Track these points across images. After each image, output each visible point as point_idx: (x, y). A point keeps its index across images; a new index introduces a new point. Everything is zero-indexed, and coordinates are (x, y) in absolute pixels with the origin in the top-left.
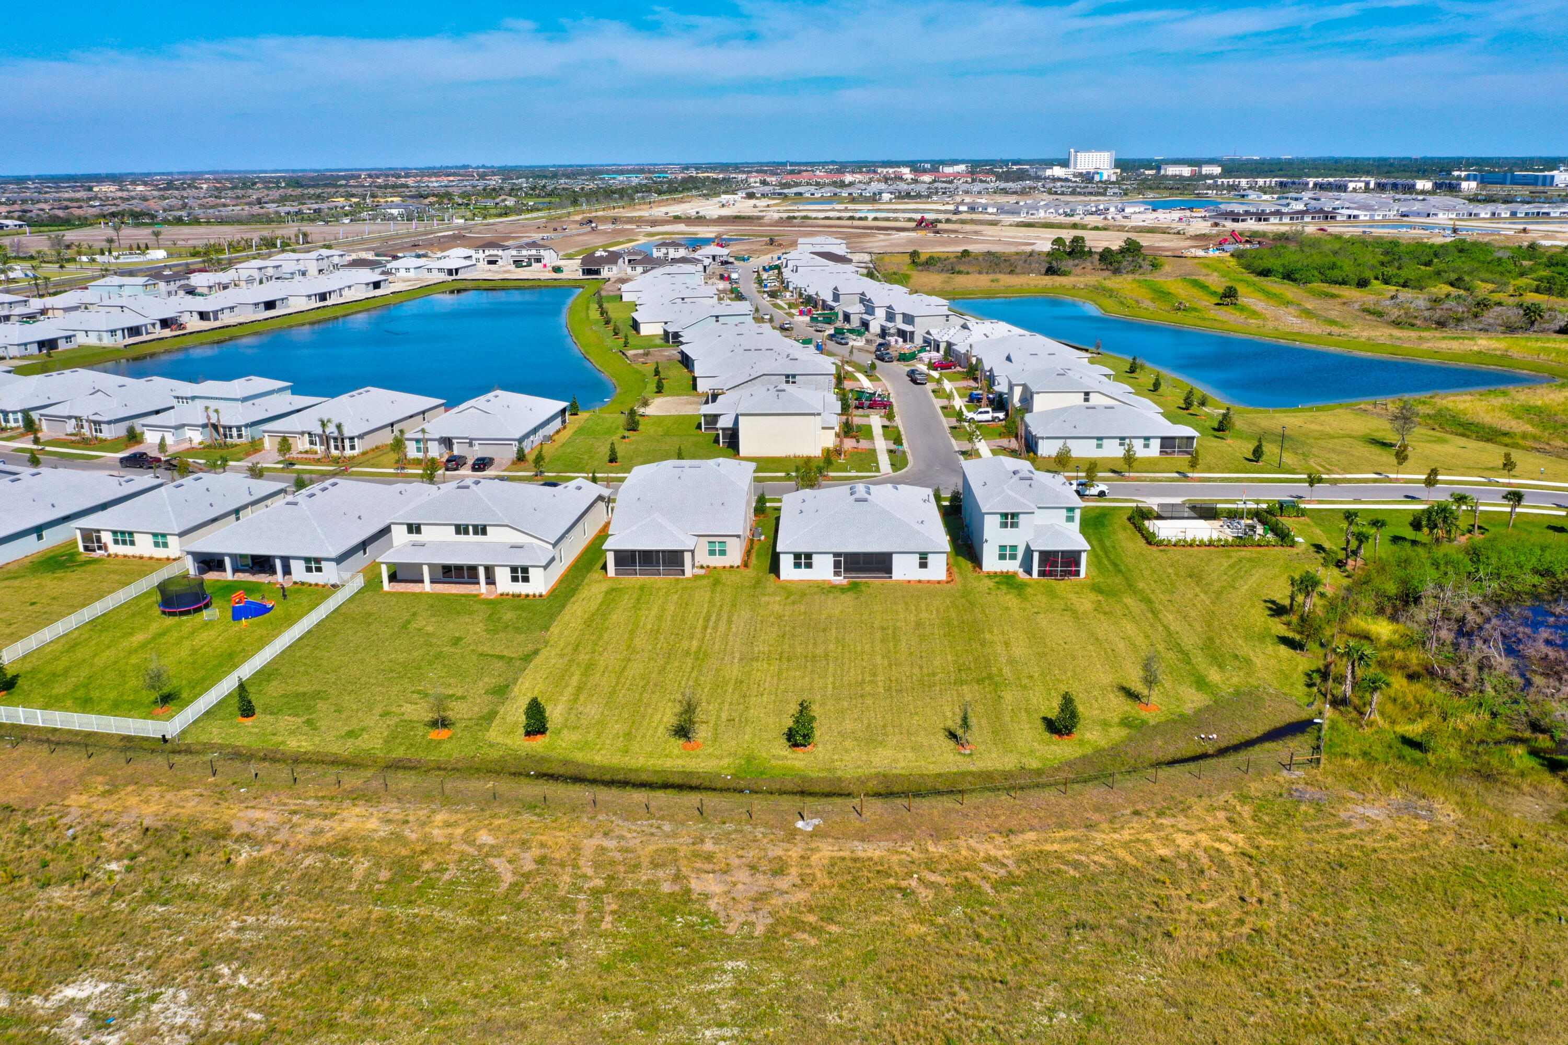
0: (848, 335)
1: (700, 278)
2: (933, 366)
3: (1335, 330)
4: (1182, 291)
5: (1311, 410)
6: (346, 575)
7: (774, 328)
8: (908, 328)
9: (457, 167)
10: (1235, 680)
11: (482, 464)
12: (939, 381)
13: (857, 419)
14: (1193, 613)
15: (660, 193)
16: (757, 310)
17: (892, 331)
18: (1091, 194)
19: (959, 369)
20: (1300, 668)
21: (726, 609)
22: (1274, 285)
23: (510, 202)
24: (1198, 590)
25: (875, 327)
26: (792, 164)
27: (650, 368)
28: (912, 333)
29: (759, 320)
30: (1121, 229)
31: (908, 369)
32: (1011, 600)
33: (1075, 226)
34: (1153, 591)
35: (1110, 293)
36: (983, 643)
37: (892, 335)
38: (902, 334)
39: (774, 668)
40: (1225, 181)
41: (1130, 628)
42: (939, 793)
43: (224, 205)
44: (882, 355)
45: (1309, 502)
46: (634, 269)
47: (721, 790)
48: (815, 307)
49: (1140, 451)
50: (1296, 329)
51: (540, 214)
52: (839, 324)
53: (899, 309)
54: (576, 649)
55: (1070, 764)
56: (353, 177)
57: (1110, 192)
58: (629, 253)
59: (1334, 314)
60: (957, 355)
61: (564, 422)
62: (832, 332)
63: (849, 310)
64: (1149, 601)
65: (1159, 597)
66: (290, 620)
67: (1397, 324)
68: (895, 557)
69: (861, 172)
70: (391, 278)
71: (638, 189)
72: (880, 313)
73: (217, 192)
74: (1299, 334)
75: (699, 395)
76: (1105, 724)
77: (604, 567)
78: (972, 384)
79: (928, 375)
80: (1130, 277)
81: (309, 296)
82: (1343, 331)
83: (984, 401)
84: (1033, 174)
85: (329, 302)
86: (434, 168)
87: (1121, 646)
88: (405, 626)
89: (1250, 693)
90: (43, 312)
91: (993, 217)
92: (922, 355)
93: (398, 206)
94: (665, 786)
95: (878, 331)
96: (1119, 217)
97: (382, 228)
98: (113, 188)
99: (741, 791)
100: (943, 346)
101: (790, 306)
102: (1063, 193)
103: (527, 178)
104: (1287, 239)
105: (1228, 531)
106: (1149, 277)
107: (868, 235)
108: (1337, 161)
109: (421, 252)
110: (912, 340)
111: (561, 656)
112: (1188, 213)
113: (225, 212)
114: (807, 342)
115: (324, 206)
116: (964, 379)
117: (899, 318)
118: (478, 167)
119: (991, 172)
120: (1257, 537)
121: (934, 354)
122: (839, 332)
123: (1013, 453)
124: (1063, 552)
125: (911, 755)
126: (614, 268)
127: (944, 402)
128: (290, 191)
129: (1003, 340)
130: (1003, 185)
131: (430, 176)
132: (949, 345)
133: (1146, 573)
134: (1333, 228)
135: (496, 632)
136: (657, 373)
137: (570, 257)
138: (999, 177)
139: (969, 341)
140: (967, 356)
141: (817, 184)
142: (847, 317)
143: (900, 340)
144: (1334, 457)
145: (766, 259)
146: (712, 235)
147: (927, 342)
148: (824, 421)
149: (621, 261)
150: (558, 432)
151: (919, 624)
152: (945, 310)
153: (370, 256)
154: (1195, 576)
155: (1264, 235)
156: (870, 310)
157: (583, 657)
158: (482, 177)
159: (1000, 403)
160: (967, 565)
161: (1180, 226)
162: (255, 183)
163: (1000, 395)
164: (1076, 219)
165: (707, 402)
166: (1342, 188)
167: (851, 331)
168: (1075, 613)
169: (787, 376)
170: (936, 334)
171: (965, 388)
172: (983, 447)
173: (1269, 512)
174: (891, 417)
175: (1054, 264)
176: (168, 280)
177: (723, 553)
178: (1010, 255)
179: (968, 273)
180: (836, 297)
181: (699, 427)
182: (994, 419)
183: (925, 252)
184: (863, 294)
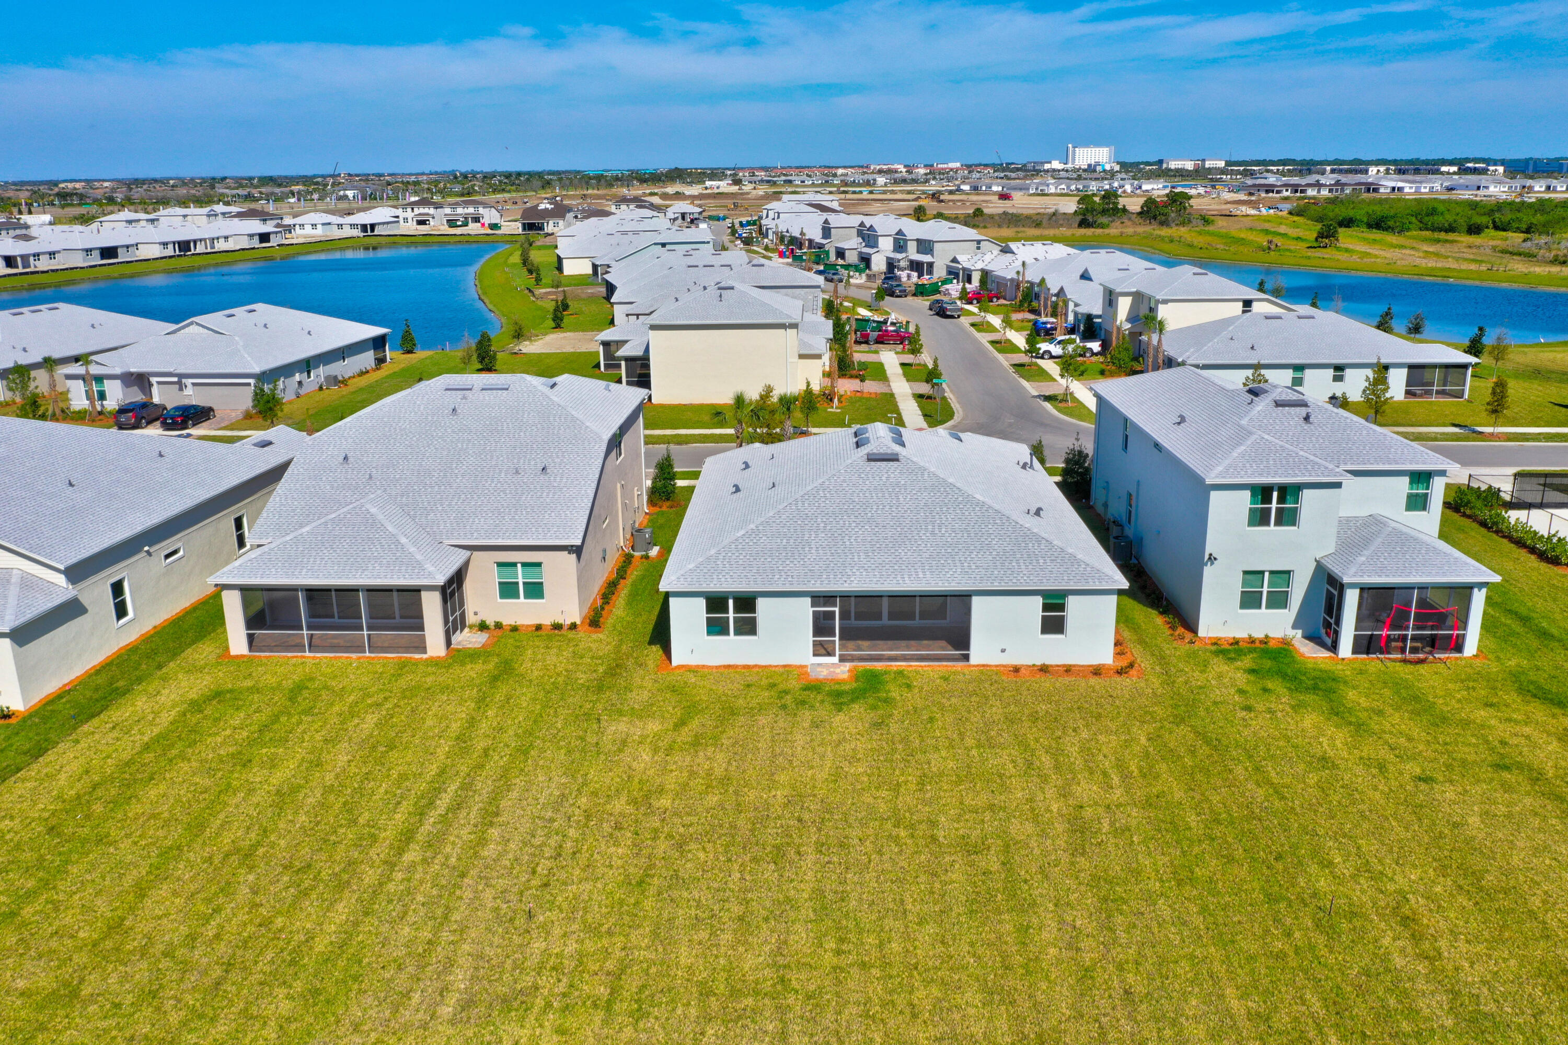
0: (842, 271)
2: (966, 299)
8: (926, 258)
12: (979, 315)
13: (860, 355)
17: (903, 263)
19: (1007, 299)
25: (879, 264)
28: (931, 265)
31: (928, 302)
37: (902, 269)
38: (916, 266)
44: (891, 288)
48: (800, 247)
52: (831, 261)
53: (911, 237)
60: (1000, 283)
63: (844, 246)
68: (978, 604)
72: (886, 245)
79: (962, 309)
83: (1059, 332)
92: (947, 286)
95: (883, 267)
100: (976, 278)
110: (930, 272)
116: (1016, 311)
117: (912, 247)
121: (965, 286)
127: (993, 337)
132: (985, 274)
140: (1016, 285)
141: (808, 175)
142: (840, 253)
143: (915, 274)
147: (951, 271)
148: (802, 343)
156: (872, 241)
159: (1088, 330)
160: (1153, 621)
163: (1089, 317)
167: (847, 267)
170: (965, 261)
171: (1022, 321)
172: (1080, 390)
174: (914, 352)
175: (1089, 216)
177: (535, 590)
178: (1031, 215)
179: (985, 227)
180: (827, 233)
181: (598, 364)
182: (1083, 353)
183: (931, 212)
184: (862, 225)
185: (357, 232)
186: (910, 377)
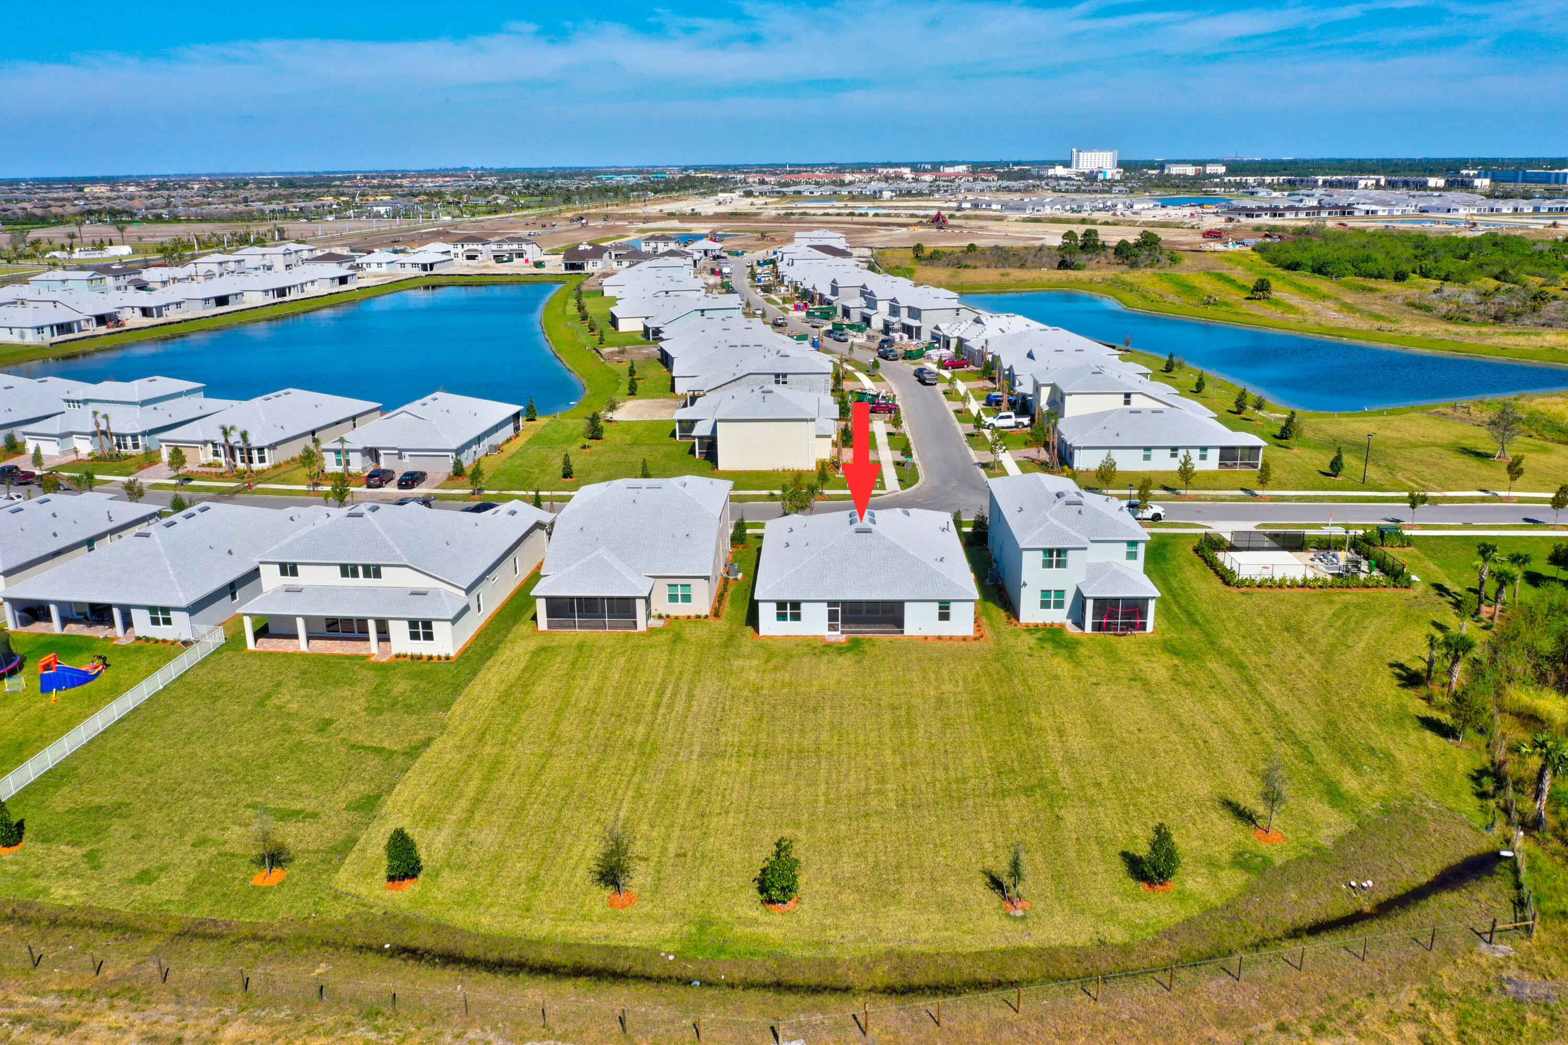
0: (847, 330)
1: (688, 271)
2: (943, 365)
3: (1383, 325)
4: (1206, 284)
5: (1380, 414)
6: (204, 629)
7: (765, 323)
8: (914, 323)
10: (1379, 789)
11: (410, 480)
12: (951, 382)
14: (1301, 684)
15: (656, 192)
16: (748, 305)
17: (897, 326)
18: (1096, 191)
19: (972, 367)
20: (1461, 767)
21: (687, 675)
22: (1307, 280)
23: (502, 201)
24: (1300, 649)
25: (877, 323)
26: (792, 166)
27: (624, 366)
28: (919, 328)
29: (749, 314)
30: (1134, 223)
31: (914, 368)
32: (1059, 665)
33: (1084, 221)
34: (1243, 651)
37: (896, 331)
38: (907, 329)
40: (1232, 179)
41: (1222, 707)
43: (210, 204)
44: (886, 352)
45: (1413, 527)
46: (619, 263)
47: (657, 981)
48: (812, 302)
49: (1197, 463)
51: (530, 211)
52: (837, 319)
53: (903, 302)
54: (482, 737)
55: (1170, 935)
56: (348, 179)
57: (1116, 190)
58: (618, 248)
60: (971, 352)
61: (516, 429)
62: (830, 327)
63: (849, 304)
64: (1241, 666)
65: (1253, 659)
67: (1449, 320)
68: (907, 606)
69: (861, 173)
70: (360, 272)
71: (634, 188)
72: (883, 307)
73: (208, 192)
74: (1345, 330)
75: (675, 397)
77: (534, 619)
78: (990, 385)
79: (938, 374)
80: (1149, 271)
81: (267, 292)
83: (1005, 404)
84: (1035, 174)
85: (286, 298)
89: (1404, 810)
91: (998, 214)
92: (930, 352)
93: (386, 205)
94: (578, 972)
95: (881, 329)
96: (1128, 213)
97: (364, 225)
98: (105, 189)
99: (689, 982)
100: (953, 343)
101: (785, 301)
102: (1067, 191)
103: (524, 179)
104: (1308, 233)
105: (1323, 567)
106: (1168, 271)
107: (868, 230)
109: (399, 248)
110: (918, 336)
111: (460, 748)
112: (1198, 209)
114: (802, 337)
115: (311, 204)
116: (979, 378)
117: (904, 312)
119: (992, 172)
120: (1362, 576)
121: (944, 351)
122: (838, 327)
124: (1125, 599)
126: (599, 263)
127: (958, 405)
128: (281, 191)
129: (1020, 336)
130: (1005, 184)
132: (961, 341)
133: (1229, 625)
134: (1354, 223)
135: (380, 711)
136: (631, 371)
137: (554, 253)
138: (1001, 177)
139: (984, 336)
140: (982, 354)
141: (817, 183)
142: (846, 312)
143: (906, 336)
145: (760, 255)
147: (934, 337)
148: (819, 427)
149: (607, 255)
150: (508, 441)
152: (955, 304)
153: (342, 251)
154: (1294, 630)
156: (872, 303)
157: (489, 750)
158: (479, 178)
159: (1023, 406)
160: (1000, 614)
161: (1192, 221)
162: (249, 185)
163: (1024, 397)
164: (1085, 215)
166: (1352, 185)
167: (851, 327)
169: (777, 375)
170: (945, 329)
171: (982, 389)
174: (897, 422)
175: (1068, 257)
176: (117, 274)
177: (687, 598)
178: (1019, 249)
179: (975, 267)
180: (835, 290)
181: (673, 434)
182: (1017, 425)
183: (930, 246)
184: (864, 286)
185: (418, 272)
186: (892, 446)
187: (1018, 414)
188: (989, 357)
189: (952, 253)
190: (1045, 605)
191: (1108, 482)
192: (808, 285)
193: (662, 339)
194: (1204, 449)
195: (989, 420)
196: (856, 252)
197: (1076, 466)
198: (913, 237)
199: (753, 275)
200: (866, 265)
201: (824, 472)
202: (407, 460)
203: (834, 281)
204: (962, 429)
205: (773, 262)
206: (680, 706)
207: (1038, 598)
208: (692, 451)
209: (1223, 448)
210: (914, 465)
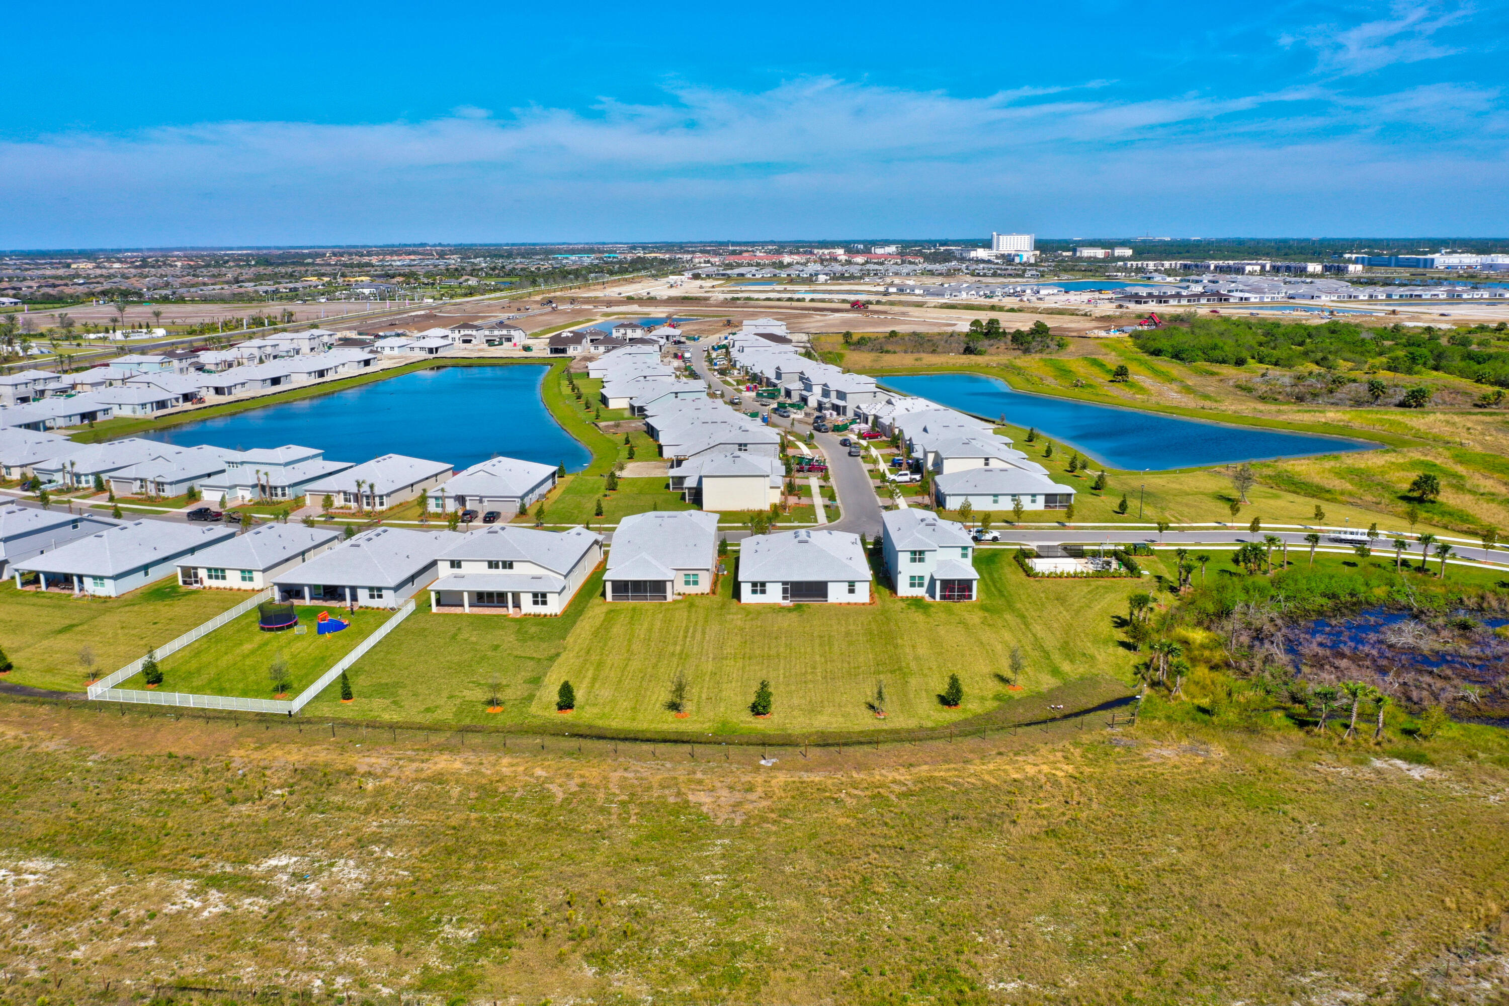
0: (789, 408)
1: (657, 357)
2: (861, 436)
3: (1208, 404)
4: (1080, 369)
5: (1175, 472)
6: (401, 601)
7: (726, 403)
8: (841, 403)
9: (415, 245)
10: (1081, 670)
11: (491, 517)
12: (867, 449)
13: (799, 480)
14: (1056, 625)
15: (611, 273)
16: (710, 387)
17: (827, 405)
18: (1010, 275)
19: (884, 438)
20: (1132, 663)
21: (700, 623)
22: (1164, 364)
23: (473, 282)
24: (1062, 609)
25: (813, 402)
26: (734, 244)
27: (621, 438)
28: (845, 407)
29: (712, 395)
30: (1034, 310)
31: (841, 438)
32: (918, 617)
33: (993, 308)
34: (1027, 610)
35: (1019, 371)
36: (896, 647)
37: (827, 409)
38: (836, 408)
39: (740, 664)
40: (1134, 263)
41: (1007, 636)
42: (861, 743)
43: (205, 284)
44: (819, 425)
45: (1159, 545)
46: (596, 348)
47: (705, 743)
48: (760, 383)
49: (1027, 505)
50: (1175, 404)
51: (503, 294)
52: (782, 399)
53: (833, 387)
54: (588, 652)
55: (956, 724)
56: (317, 255)
57: (1028, 274)
58: (591, 334)
59: (1210, 390)
60: (883, 426)
61: (554, 483)
62: (775, 406)
63: (790, 387)
64: (1023, 617)
65: (1031, 613)
66: (364, 635)
67: (1262, 399)
68: (830, 585)
69: (798, 253)
70: (378, 356)
71: (591, 269)
72: (817, 390)
73: (193, 270)
74: (1176, 407)
75: (664, 461)
76: (983, 699)
77: (603, 594)
78: (895, 451)
79: (858, 443)
80: (1037, 356)
81: (310, 373)
82: (1214, 405)
83: (905, 466)
84: (958, 256)
85: (327, 378)
86: (393, 246)
87: (999, 647)
88: (454, 637)
89: (1091, 679)
90: (73, 387)
91: (920, 299)
92: (853, 426)
93: (369, 286)
94: (665, 741)
95: (816, 405)
96: (1034, 299)
97: (357, 307)
98: (90, 266)
99: (720, 744)
100: (871, 419)
101: (739, 382)
102: (985, 275)
103: (485, 257)
104: (1182, 320)
105: (1091, 566)
106: (1054, 357)
107: (805, 316)
108: (1240, 243)
109: (400, 332)
110: (844, 413)
111: (578, 657)
112: (1097, 295)
113: (208, 290)
114: (754, 415)
115: (298, 285)
116: (889, 447)
117: (833, 395)
118: (435, 246)
119: (919, 254)
120: (1112, 570)
121: (863, 426)
122: (782, 406)
123: (926, 507)
124: (959, 581)
125: (841, 720)
126: (579, 347)
127: (871, 467)
128: (261, 270)
129: (921, 414)
130: (930, 267)
131: (392, 254)
132: (876, 418)
133: (1023, 597)
134: (1225, 311)
135: (525, 641)
136: (627, 442)
137: (536, 336)
138: (928, 258)
139: (894, 414)
140: (891, 427)
141: (758, 264)
142: (788, 393)
143: (835, 413)
144: (1186, 510)
145: (714, 339)
146: (664, 315)
147: (857, 415)
148: (772, 481)
149: (584, 341)
150: (550, 491)
151: (848, 634)
152: (873, 388)
153: (353, 335)
154: (1061, 599)
155: (1162, 316)
156: (808, 387)
157: (594, 658)
158: (442, 255)
159: (917, 467)
160: (886, 592)
161: (1087, 308)
162: (227, 262)
163: (917, 460)
164: (995, 301)
165: (672, 467)
166: (1240, 271)
167: (792, 405)
168: (966, 626)
169: (740, 445)
170: (865, 409)
171: (889, 455)
172: (902, 502)
173: (1127, 552)
174: (826, 478)
175: (971, 344)
176: (181, 358)
177: (696, 583)
178: (933, 335)
179: (895, 352)
180: (779, 376)
181: (667, 486)
182: (912, 480)
183: (858, 332)
184: (802, 373)
186: (823, 495)
187: (912, 473)
188: (897, 431)
189: (877, 339)
190: (912, 585)
191: (966, 517)
192: (756, 370)
193: (647, 416)
194: (1034, 495)
195: (892, 477)
196: (794, 337)
197: (947, 507)
198: (845, 322)
199: (710, 360)
200: (803, 351)
201: (777, 511)
202: (486, 504)
203: (778, 368)
204: (873, 483)
205: (725, 347)
206: (698, 636)
207: (908, 581)
208: (683, 497)
209: (1047, 495)
210: (837, 507)
